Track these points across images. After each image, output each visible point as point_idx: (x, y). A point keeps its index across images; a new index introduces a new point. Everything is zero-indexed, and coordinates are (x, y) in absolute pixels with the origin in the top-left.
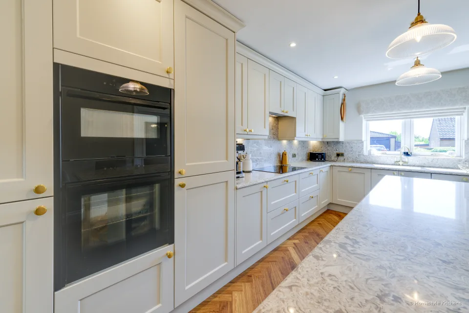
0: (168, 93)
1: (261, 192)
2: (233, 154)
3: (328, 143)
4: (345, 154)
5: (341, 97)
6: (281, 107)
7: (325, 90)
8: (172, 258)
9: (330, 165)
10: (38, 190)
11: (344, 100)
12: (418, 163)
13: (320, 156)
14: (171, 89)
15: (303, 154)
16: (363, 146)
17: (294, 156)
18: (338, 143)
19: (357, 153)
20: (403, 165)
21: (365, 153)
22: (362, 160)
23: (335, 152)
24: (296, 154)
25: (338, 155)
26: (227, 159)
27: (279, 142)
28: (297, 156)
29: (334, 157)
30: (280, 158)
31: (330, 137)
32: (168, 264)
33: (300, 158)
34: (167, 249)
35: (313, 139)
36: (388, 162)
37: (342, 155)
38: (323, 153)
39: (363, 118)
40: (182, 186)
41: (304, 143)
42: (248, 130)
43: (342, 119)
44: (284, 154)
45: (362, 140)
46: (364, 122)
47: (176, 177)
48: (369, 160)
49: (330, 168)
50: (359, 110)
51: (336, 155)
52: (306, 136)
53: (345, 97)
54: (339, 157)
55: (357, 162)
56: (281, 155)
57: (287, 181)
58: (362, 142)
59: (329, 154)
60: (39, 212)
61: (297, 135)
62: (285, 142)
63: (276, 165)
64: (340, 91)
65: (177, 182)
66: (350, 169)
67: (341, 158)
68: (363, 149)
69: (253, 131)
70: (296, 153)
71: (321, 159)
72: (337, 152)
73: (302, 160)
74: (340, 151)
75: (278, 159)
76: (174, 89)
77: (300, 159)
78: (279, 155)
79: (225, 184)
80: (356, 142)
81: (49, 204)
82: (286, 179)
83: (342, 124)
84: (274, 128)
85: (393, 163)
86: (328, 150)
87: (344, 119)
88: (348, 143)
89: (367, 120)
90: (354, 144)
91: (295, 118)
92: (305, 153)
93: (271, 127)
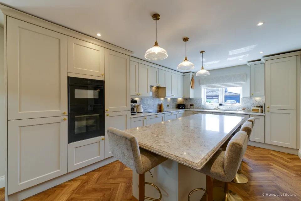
0: (102, 82)
1: (143, 120)
2: (129, 104)
3: (186, 99)
4: (194, 105)
5: (191, 76)
7: (184, 73)
8: (104, 140)
9: (185, 110)
10: (64, 113)
11: (193, 78)
12: (224, 109)
13: (182, 106)
14: (103, 81)
17: (168, 106)
18: (189, 99)
19: (199, 105)
20: (218, 110)
21: (203, 103)
23: (190, 104)
25: (191, 105)
26: (126, 106)
27: (159, 99)
29: (189, 106)
32: (102, 143)
34: (102, 137)
35: (179, 97)
36: (212, 108)
38: (184, 105)
39: (202, 87)
40: (108, 115)
41: (174, 100)
42: (138, 94)
43: (191, 87)
44: (161, 105)
46: (202, 89)
47: (105, 112)
48: (204, 108)
49: (185, 112)
50: (200, 83)
52: (172, 96)
53: (193, 76)
54: (192, 106)
55: (199, 109)
57: (157, 116)
58: (201, 99)
59: (187, 105)
60: (64, 120)
62: (162, 99)
63: (157, 110)
64: (190, 74)
65: (106, 114)
66: (193, 112)
67: (192, 107)
69: (141, 94)
70: (169, 104)
71: (183, 108)
73: (173, 108)
74: (192, 104)
75: (159, 107)
76: (104, 81)
79: (125, 116)
81: (66, 118)
82: (156, 115)
83: (191, 90)
84: (156, 92)
85: (214, 109)
86: (186, 103)
87: (193, 87)
88: (195, 99)
89: (204, 88)
90: (198, 100)
91: (165, 88)
92: (175, 104)
93: (154, 92)
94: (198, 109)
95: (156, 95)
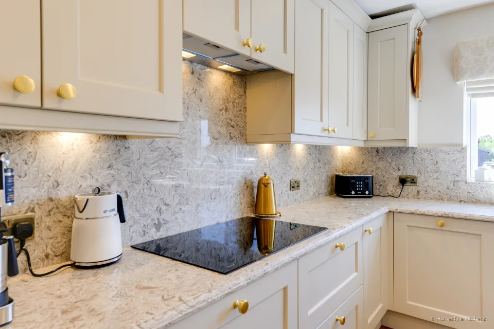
3: (377, 151)
4: (419, 180)
5: (412, 35)
6: (237, 28)
7: (373, 17)
9: (388, 210)
11: (418, 42)
13: (360, 185)
15: (319, 181)
16: (465, 157)
17: (295, 186)
18: (402, 151)
19: (451, 178)
21: (471, 177)
22: (464, 196)
23: (396, 175)
24: (301, 180)
25: (403, 181)
28: (302, 186)
29: (392, 186)
30: (252, 194)
31: (385, 136)
33: (312, 190)
35: (344, 141)
37: (413, 181)
38: (367, 178)
41: (319, 152)
43: (414, 90)
44: (263, 185)
45: (462, 145)
46: (466, 99)
48: (481, 197)
49: (388, 219)
50: (455, 70)
51: (397, 181)
52: (326, 133)
53: (420, 34)
54: (406, 187)
55: (450, 199)
56: (256, 184)
58: (463, 149)
59: (381, 178)
61: (298, 128)
62: (267, 148)
63: (238, 216)
64: (410, 18)
66: (441, 221)
67: (408, 188)
68: (464, 166)
70: (299, 177)
71: (363, 193)
72: (400, 173)
73: (316, 196)
74: (409, 172)
75: (246, 200)
77: (311, 193)
78: (248, 185)
80: (444, 149)
83: (413, 103)
84: (230, 106)
86: (378, 168)
87: (420, 90)
88: (426, 151)
89: (473, 96)
90: (442, 155)
91: (292, 75)
92: (324, 177)
93: (221, 102)
94: (440, 199)
95: (232, 123)
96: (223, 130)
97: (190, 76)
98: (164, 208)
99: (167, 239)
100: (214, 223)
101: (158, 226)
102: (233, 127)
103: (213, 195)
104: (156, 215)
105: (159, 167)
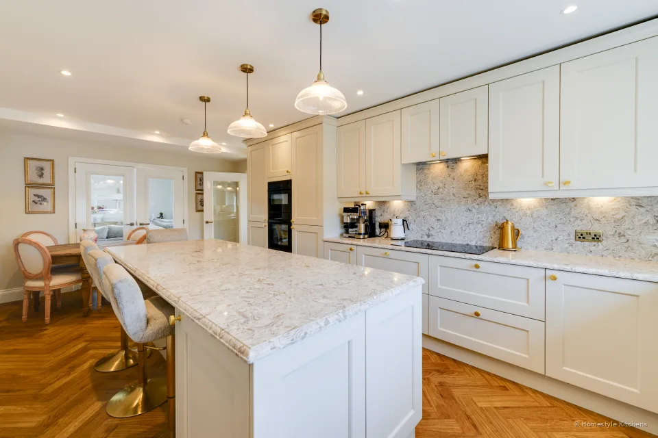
40: (294, 228)
42: (364, 192)
79: (316, 234)
93: (471, 177)
95: (481, 188)
96: (473, 193)
97: (446, 169)
98: (431, 229)
99: (433, 243)
100: (465, 243)
101: (428, 236)
102: (482, 190)
103: (464, 229)
104: (427, 231)
105: (429, 212)
